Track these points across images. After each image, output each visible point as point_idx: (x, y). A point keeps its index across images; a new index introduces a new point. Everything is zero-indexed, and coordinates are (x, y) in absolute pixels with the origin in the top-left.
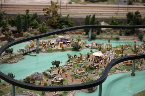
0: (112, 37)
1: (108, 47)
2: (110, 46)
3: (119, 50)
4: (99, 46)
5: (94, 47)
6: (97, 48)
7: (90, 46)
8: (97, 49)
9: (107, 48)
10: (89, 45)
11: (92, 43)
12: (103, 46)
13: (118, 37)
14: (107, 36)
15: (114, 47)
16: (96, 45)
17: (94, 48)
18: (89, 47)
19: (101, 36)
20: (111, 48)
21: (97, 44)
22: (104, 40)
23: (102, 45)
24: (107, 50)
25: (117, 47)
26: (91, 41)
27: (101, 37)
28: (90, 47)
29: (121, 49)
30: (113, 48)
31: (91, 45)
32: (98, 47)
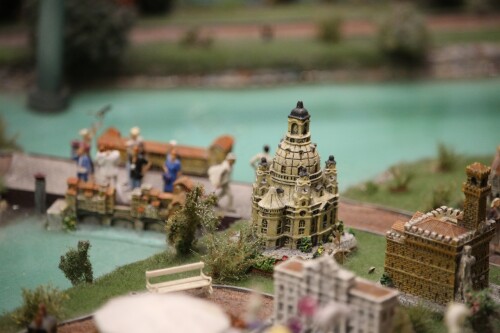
0: (330, 35)
1: (290, 200)
2: (319, 184)
3: (430, 233)
4: (169, 184)
5: (113, 199)
6: (150, 211)
7: (57, 185)
8: (148, 224)
9: (284, 211)
10: (40, 179)
11: (80, 151)
12: (224, 187)
13: (412, 40)
14: (268, 33)
15: (371, 189)
16: (137, 176)
17: (109, 215)
18: (51, 199)
19: (190, 40)
20: (331, 208)
21: (141, 163)
22: (229, 79)
23: (215, 171)
24: (281, 243)
25: (402, 185)
26: (60, 106)
27: (193, 54)
28: (58, 207)
29: (464, 223)
30: (355, 194)
31: (72, 171)
32: (163, 204)
